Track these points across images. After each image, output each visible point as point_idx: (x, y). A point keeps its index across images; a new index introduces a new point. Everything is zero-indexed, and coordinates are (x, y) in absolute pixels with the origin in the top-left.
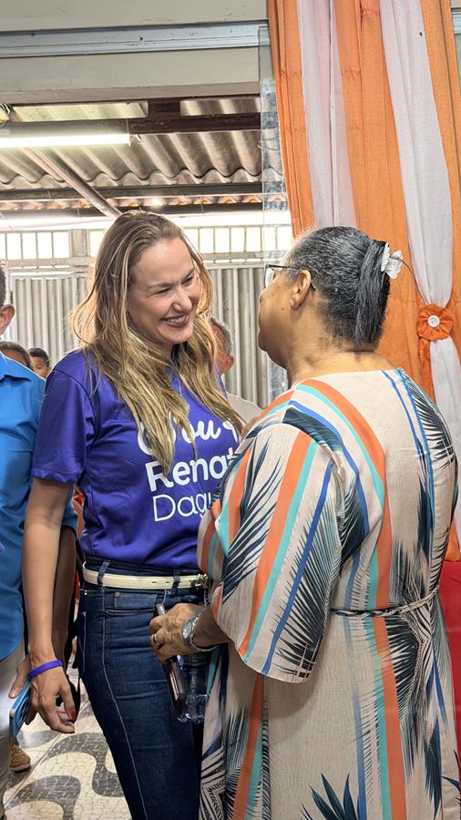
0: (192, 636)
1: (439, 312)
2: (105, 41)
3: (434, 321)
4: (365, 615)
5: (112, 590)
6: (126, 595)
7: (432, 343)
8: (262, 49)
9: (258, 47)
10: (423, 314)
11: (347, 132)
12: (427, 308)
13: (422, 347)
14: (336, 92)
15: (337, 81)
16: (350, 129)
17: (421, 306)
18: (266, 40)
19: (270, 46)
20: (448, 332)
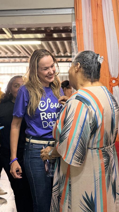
0: (51, 155)
1: (115, 79)
2: (34, 12)
3: (114, 81)
4: (97, 149)
5: (32, 144)
6: (36, 145)
7: (113, 87)
8: (73, 14)
9: (72, 14)
10: (111, 80)
11: (93, 34)
12: (112, 78)
13: (111, 88)
14: (91, 25)
15: (91, 22)
16: (94, 34)
17: (111, 78)
18: (74, 12)
19: (75, 14)
20: (117, 84)
